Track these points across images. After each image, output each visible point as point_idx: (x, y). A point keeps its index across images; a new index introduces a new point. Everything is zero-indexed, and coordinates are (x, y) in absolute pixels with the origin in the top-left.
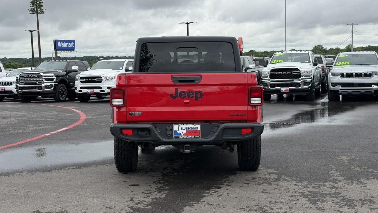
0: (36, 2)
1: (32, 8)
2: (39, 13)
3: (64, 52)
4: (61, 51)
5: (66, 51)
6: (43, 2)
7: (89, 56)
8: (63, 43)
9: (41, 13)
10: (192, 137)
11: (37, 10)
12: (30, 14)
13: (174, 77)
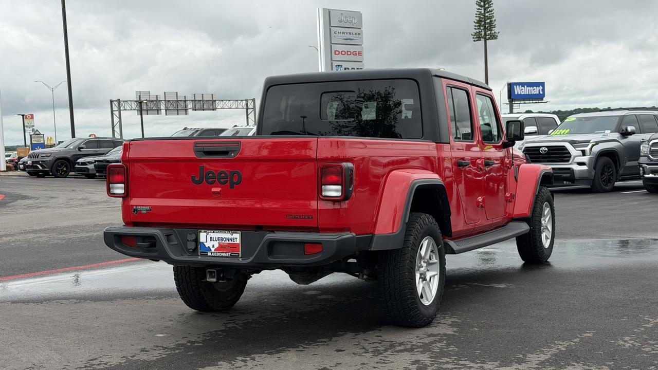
0: (485, 21)
1: (478, 31)
2: (488, 39)
3: (525, 103)
4: (519, 102)
5: (528, 102)
6: (495, 20)
7: (584, 109)
8: (523, 88)
9: (492, 39)
10: (227, 255)
11: (485, 34)
12: (474, 41)
13: (199, 145)
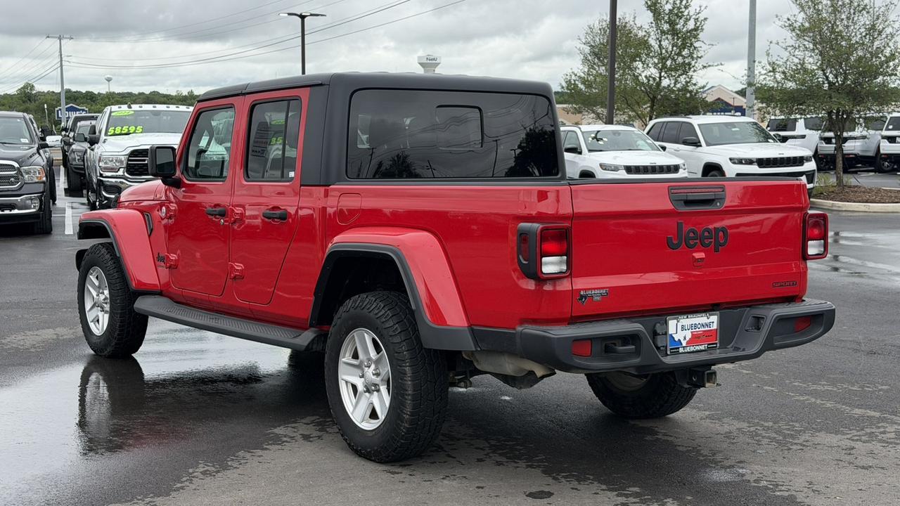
10: (702, 348)
13: (675, 191)
